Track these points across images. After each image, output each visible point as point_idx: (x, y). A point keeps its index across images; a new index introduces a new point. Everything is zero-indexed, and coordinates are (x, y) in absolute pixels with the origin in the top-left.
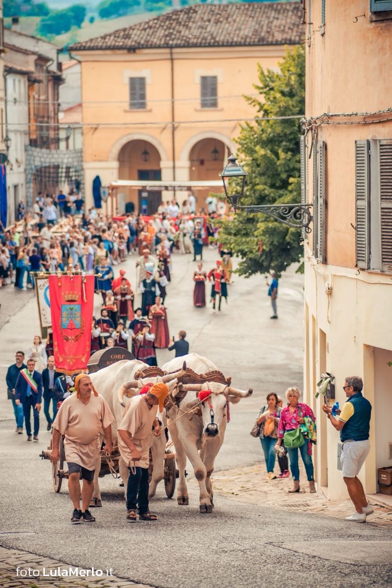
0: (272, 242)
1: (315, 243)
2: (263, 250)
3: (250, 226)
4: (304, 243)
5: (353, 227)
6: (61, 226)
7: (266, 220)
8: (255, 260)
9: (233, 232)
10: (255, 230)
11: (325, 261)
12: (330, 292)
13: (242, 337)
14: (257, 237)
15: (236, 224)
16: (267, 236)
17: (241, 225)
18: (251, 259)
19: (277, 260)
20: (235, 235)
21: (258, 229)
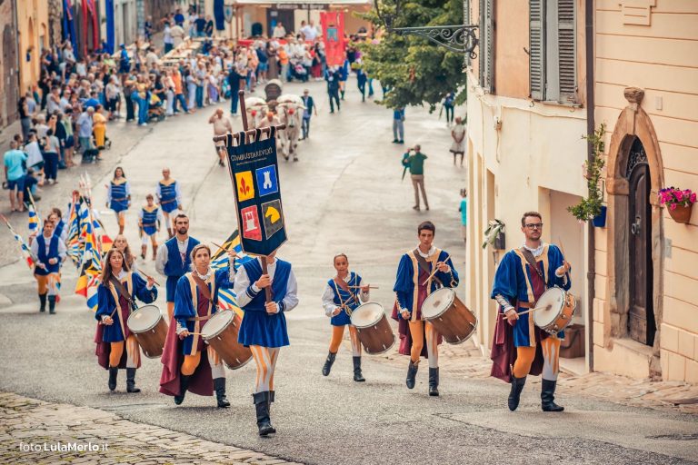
0: (426, 69)
1: (482, 69)
2: (415, 78)
3: (399, 50)
4: (467, 70)
5: (526, 51)
6: (178, 51)
7: (418, 43)
8: (406, 90)
9: (380, 57)
10: (406, 56)
11: (493, 91)
12: (499, 126)
13: (390, 179)
14: (408, 63)
15: (384, 48)
16: (420, 62)
17: (389, 49)
18: (400, 89)
19: (430, 89)
20: (382, 61)
21: (409, 53)
